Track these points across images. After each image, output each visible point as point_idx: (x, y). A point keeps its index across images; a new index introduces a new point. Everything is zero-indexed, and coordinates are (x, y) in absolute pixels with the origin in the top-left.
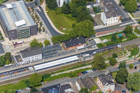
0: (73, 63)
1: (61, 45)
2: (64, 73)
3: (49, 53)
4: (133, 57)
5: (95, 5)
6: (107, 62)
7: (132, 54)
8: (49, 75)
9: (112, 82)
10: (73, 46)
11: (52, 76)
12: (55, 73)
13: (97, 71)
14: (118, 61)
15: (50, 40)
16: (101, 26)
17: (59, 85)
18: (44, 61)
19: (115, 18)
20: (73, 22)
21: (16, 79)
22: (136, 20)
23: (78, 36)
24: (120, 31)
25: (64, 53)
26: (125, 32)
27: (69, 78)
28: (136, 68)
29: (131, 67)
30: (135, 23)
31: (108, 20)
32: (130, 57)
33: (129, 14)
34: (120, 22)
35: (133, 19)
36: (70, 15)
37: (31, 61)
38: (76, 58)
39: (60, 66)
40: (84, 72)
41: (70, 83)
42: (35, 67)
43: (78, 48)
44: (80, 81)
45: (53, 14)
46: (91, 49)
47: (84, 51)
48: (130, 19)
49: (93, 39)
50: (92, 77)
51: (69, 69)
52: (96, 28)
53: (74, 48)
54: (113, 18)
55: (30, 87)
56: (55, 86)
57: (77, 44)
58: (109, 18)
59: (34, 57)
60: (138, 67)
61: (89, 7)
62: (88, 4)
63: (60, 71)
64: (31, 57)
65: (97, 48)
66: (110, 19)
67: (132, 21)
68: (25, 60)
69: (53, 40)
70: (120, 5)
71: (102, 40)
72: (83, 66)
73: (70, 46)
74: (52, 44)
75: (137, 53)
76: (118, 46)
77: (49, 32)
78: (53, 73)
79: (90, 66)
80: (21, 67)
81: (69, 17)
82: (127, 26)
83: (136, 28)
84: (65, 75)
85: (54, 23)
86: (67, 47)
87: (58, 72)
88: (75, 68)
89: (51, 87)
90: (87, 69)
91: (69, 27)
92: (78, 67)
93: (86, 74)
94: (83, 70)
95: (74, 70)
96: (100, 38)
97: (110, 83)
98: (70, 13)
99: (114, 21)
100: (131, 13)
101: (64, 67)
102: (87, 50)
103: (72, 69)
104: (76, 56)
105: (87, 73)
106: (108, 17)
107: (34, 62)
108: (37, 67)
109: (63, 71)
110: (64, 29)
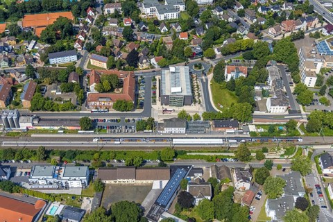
0: (216, 146)
1: (211, 123)
2: (201, 154)
3: (195, 129)
4: (286, 157)
5: (264, 88)
6: (253, 155)
7: (286, 154)
8: (186, 152)
9: (249, 180)
10: (223, 127)
11: (188, 154)
12: (193, 152)
13: (239, 162)
14: (267, 157)
15: (200, 115)
16: (263, 113)
17: (190, 166)
18: (186, 135)
19: (282, 107)
20: (234, 101)
21: (150, 148)
22: (307, 115)
23: (232, 118)
24: (282, 123)
25: (210, 133)
26: (287, 126)
27: (205, 161)
28: (284, 170)
29: (279, 167)
30: (303, 118)
31: (273, 107)
32: (282, 155)
33: (300, 106)
34: (287, 113)
35: (303, 112)
36: (234, 93)
37: (173, 132)
38: (220, 141)
39: (200, 146)
40: (224, 159)
41: (204, 168)
42: (174, 140)
43: (228, 131)
44: (214, 168)
45: (216, 87)
46: (241, 136)
47: (233, 136)
48: (300, 112)
49: (247, 125)
50: (230, 167)
51: (209, 152)
52: (256, 113)
53: (223, 129)
54: (278, 107)
55: (161, 160)
56: (185, 167)
57: (228, 127)
58: (274, 105)
59: (177, 129)
60: (287, 170)
61: (257, 88)
62: (258, 85)
63: (199, 152)
64: (173, 129)
65: (249, 136)
66: (275, 107)
67: (301, 115)
68: (167, 130)
69: (205, 115)
70: (294, 94)
71: (259, 128)
72: (225, 152)
73: (219, 127)
74: (202, 119)
75: (292, 154)
76: (299, 140)
77: (204, 106)
78: (190, 152)
79: (233, 155)
80: (161, 136)
81: (231, 95)
82: (291, 119)
83: (303, 124)
84: (202, 157)
85: (214, 97)
86: (216, 127)
87: (196, 152)
88: (216, 152)
89: (181, 167)
90: (229, 157)
91: (228, 106)
92: (219, 152)
93: (225, 162)
94: (224, 156)
95: (213, 154)
96: (256, 125)
97: (246, 180)
98: (234, 90)
99: (280, 110)
100: (303, 105)
101: (204, 148)
102: (237, 135)
103: (212, 152)
104: (221, 140)
105: (227, 161)
106: (272, 105)
107: (176, 134)
108: (175, 141)
109: (202, 152)
110: (221, 106)
